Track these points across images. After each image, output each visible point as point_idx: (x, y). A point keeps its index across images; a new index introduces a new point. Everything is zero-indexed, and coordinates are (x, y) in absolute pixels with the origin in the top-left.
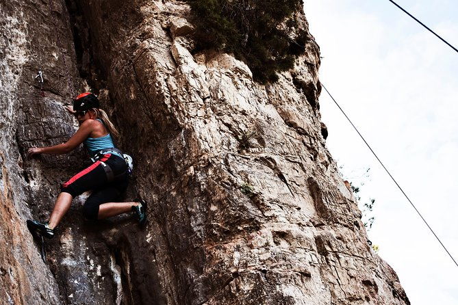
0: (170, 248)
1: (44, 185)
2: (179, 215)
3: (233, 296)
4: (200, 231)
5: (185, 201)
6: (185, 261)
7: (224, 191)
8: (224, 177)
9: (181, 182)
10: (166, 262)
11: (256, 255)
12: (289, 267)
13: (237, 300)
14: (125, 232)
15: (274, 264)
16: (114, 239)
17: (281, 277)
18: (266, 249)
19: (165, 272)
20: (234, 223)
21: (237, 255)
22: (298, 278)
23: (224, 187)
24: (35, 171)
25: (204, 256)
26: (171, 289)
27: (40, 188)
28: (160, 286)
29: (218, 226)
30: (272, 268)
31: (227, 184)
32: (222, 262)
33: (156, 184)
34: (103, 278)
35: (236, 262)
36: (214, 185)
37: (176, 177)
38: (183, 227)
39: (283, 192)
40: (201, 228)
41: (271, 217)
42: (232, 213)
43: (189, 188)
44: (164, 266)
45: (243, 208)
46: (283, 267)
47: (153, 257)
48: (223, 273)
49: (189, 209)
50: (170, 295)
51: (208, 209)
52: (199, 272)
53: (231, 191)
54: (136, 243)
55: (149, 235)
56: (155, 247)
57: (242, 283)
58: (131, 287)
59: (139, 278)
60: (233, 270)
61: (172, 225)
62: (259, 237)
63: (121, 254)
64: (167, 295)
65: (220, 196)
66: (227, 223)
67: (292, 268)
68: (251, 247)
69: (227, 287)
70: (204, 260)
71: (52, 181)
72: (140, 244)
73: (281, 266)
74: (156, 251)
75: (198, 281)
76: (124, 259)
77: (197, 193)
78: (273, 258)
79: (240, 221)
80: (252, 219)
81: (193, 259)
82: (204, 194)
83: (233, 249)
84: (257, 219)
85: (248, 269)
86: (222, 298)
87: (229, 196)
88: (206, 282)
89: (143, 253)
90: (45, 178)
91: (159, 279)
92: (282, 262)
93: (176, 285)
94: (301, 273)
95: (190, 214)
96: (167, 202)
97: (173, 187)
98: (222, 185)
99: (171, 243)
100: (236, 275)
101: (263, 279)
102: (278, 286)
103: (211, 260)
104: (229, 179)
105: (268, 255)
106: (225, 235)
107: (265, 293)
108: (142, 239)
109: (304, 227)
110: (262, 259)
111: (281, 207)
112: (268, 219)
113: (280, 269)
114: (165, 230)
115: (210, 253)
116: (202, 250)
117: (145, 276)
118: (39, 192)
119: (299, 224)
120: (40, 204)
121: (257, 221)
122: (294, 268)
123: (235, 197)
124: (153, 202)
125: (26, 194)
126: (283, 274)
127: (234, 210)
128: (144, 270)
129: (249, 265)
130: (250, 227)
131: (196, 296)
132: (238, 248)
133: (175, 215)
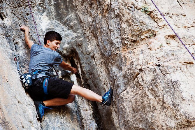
0: (102, 54)
1: (14, 20)
2: (104, 32)
3: (140, 85)
4: (117, 42)
5: (107, 22)
6: (111, 63)
7: (129, 13)
8: (129, 3)
9: (103, 9)
10: (102, 63)
11: (154, 55)
12: (176, 60)
13: (143, 88)
14: (74, 46)
15: (166, 60)
16: (67, 51)
17: (171, 68)
18: (161, 49)
19: (102, 70)
20: (138, 34)
21: (141, 56)
22: (184, 66)
23: (129, 10)
24: (6, 11)
25: (121, 59)
26: (107, 81)
27: (12, 23)
28: (100, 80)
29: (128, 38)
30: (165, 62)
31: (131, 7)
32: (132, 62)
33: (89, 10)
34: (64, 79)
35: (140, 62)
36: (123, 9)
37: (100, 5)
38: (108, 40)
39: (172, 5)
40: (118, 40)
41: (164, 26)
42: (136, 28)
43: (109, 13)
44: (101, 66)
45: (143, 23)
46: (172, 61)
47: (94, 60)
48: (133, 70)
49: (110, 28)
50: (107, 86)
51: (121, 27)
52: (120, 70)
53: (134, 12)
54: (82, 52)
55: (90, 46)
56: (94, 54)
57: (145, 76)
58: (83, 82)
59: (87, 76)
60: (139, 68)
61: (101, 39)
62: (156, 41)
63: (74, 61)
64: (105, 86)
65: (126, 17)
66: (134, 35)
67: (178, 60)
68: (150, 49)
69: (136, 79)
70: (122, 62)
71: (20, 17)
72: (85, 53)
73: (170, 60)
74: (95, 57)
75: (120, 77)
76: (77, 64)
77: (113, 16)
78: (165, 56)
79: (141, 32)
80: (150, 30)
81: (116, 61)
82: (117, 16)
83: (139, 53)
84: (153, 29)
85: (148, 65)
86: (134, 87)
87: (132, 16)
88: (124, 77)
89: (87, 59)
90: (15, 15)
91: (99, 76)
92: (171, 57)
93: (109, 79)
94: (186, 63)
95: (110, 31)
96: (96, 24)
97: (99, 13)
98: (128, 9)
99: (102, 51)
100: (141, 70)
101: (158, 71)
102: (168, 75)
103: (126, 61)
104: (132, 4)
105: (162, 54)
106: (133, 43)
107: (159, 81)
108: (86, 49)
109: (189, 28)
110: (158, 57)
111: (171, 17)
112: (161, 27)
113: (170, 63)
114: (98, 41)
115: (124, 57)
116: (120, 55)
117: (91, 74)
118: (11, 27)
119: (185, 27)
120: (13, 35)
121: (153, 31)
122: (180, 60)
123: (137, 17)
124: (89, 23)
125: (2, 29)
126: (172, 66)
127: (137, 26)
128: (89, 70)
129: (149, 63)
130: (150, 35)
131: (119, 86)
132: (142, 52)
133: (102, 32)
